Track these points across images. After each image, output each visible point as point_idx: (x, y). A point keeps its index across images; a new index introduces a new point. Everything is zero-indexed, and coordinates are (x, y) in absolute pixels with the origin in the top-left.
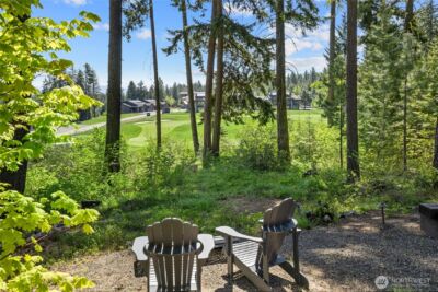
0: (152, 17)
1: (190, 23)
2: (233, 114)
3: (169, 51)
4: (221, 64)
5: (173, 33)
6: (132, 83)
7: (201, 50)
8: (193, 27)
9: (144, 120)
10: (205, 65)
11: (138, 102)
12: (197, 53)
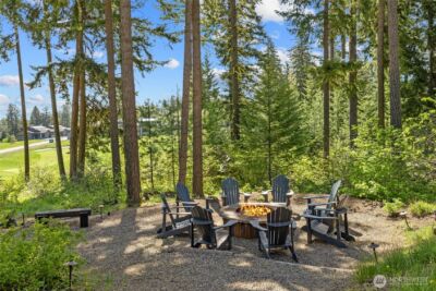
0: (18, 52)
1: (54, 60)
2: (101, 143)
3: (32, 85)
4: (85, 98)
5: (37, 69)
6: (36, 109)
7: (68, 84)
8: (56, 64)
9: (46, 147)
10: (71, 98)
11: (41, 128)
12: (64, 87)
